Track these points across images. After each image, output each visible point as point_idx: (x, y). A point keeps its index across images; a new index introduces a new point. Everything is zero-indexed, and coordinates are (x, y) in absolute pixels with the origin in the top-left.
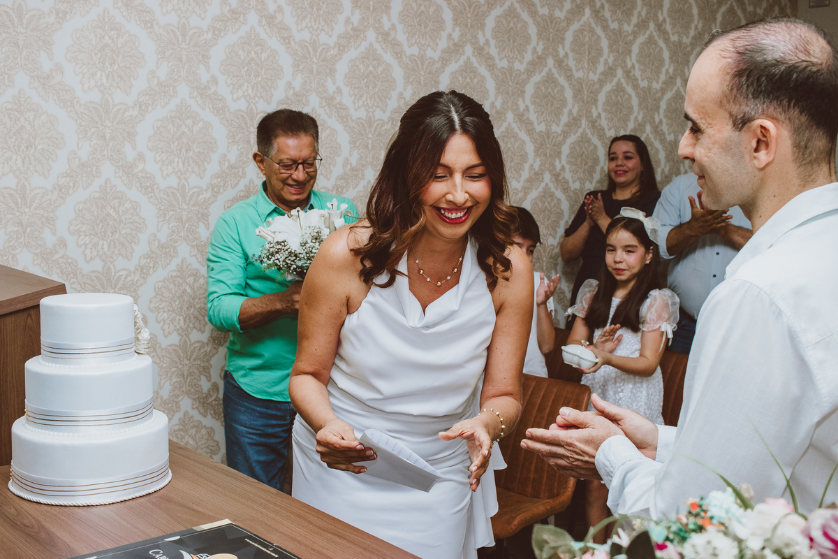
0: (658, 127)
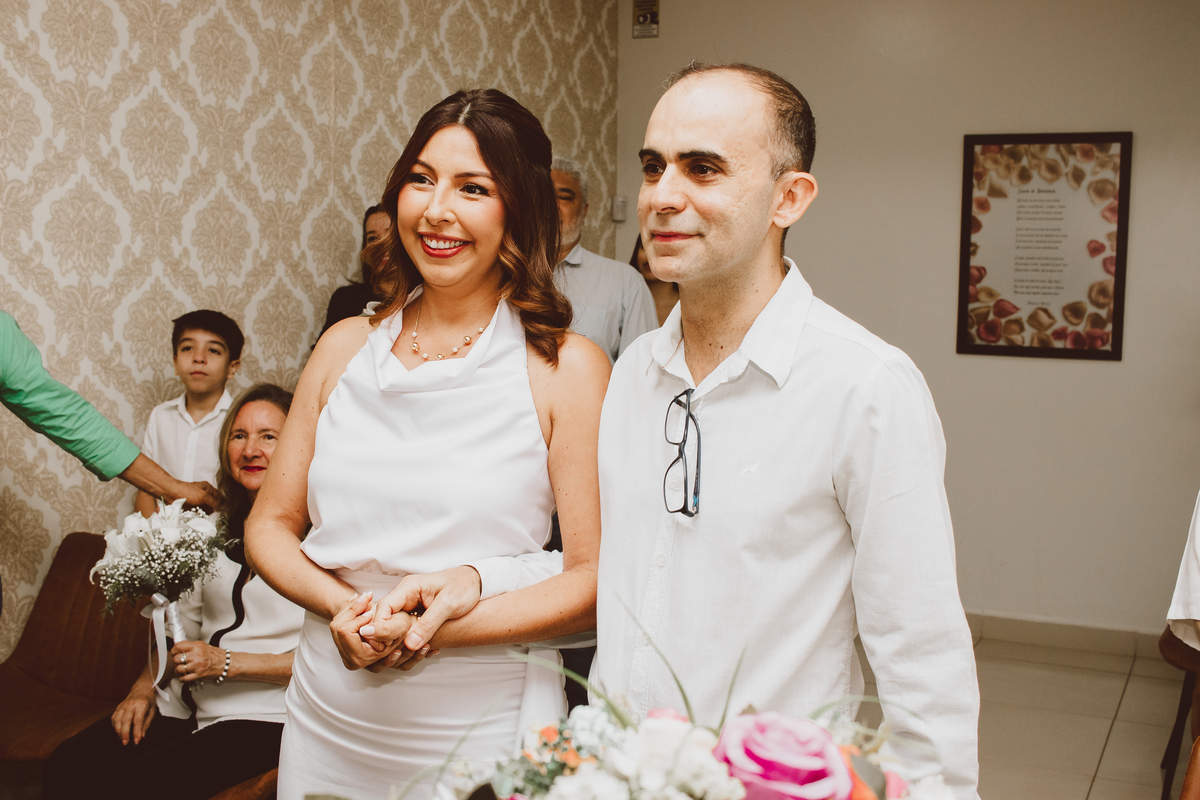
0: (348, 188)
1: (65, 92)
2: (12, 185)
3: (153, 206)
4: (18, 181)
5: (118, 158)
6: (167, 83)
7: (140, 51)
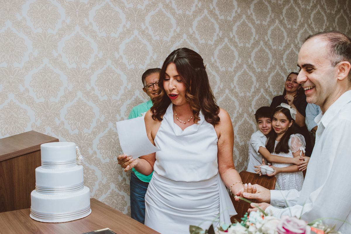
1: (241, 49)
2: (229, 72)
3: (261, 75)
4: (231, 71)
5: (253, 64)
6: (264, 44)
7: (258, 37)
